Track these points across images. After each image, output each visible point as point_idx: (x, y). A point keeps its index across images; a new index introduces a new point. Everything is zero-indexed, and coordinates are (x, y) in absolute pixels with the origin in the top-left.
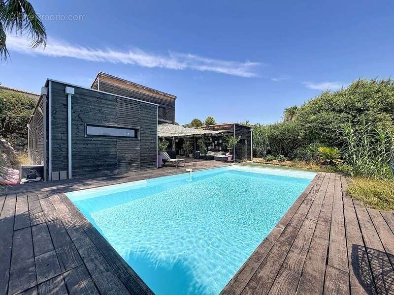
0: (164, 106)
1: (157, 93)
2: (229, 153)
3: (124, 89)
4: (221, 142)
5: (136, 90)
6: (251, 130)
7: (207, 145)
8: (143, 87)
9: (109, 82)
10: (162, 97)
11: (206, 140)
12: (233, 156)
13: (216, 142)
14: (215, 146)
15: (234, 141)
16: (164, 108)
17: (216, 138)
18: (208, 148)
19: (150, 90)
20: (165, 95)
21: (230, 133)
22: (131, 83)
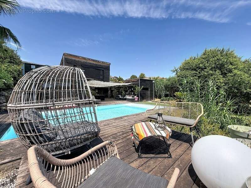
0: (103, 69)
1: (98, 62)
2: (136, 96)
3: (79, 61)
4: (133, 89)
5: (85, 61)
6: (153, 82)
7: (126, 91)
8: (89, 59)
9: (70, 58)
10: (102, 64)
11: (125, 88)
12: (139, 98)
13: (130, 90)
14: (130, 91)
15: (139, 89)
16: (103, 70)
17: (130, 87)
18: (126, 93)
19: (94, 61)
20: (103, 62)
21: (137, 84)
22: (82, 57)
